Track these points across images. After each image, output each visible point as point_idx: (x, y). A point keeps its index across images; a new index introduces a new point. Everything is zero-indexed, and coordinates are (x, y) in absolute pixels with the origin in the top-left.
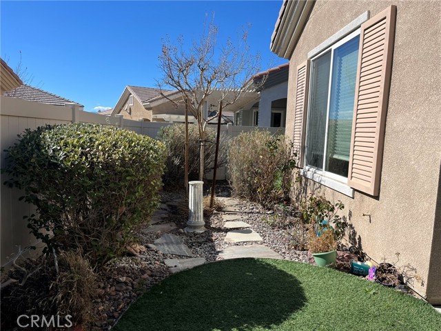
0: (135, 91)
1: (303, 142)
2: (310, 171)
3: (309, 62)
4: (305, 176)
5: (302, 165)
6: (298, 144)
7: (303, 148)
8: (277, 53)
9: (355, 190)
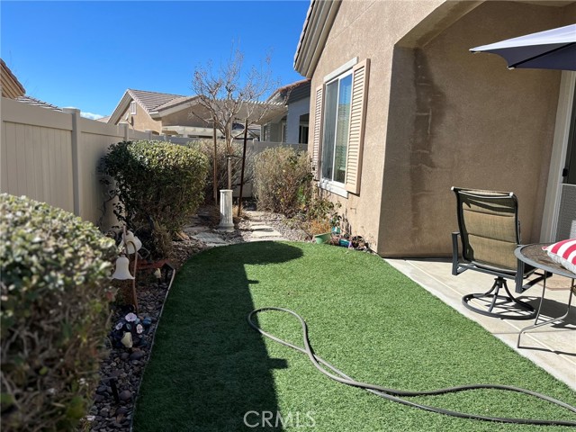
0: (138, 96)
1: (320, 158)
2: (324, 183)
3: (324, 86)
4: (320, 187)
5: (319, 177)
6: (316, 160)
7: (320, 162)
8: (300, 72)
9: (349, 192)
